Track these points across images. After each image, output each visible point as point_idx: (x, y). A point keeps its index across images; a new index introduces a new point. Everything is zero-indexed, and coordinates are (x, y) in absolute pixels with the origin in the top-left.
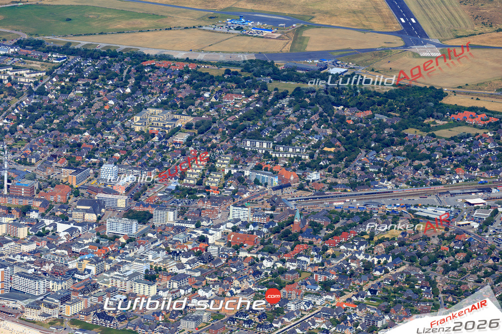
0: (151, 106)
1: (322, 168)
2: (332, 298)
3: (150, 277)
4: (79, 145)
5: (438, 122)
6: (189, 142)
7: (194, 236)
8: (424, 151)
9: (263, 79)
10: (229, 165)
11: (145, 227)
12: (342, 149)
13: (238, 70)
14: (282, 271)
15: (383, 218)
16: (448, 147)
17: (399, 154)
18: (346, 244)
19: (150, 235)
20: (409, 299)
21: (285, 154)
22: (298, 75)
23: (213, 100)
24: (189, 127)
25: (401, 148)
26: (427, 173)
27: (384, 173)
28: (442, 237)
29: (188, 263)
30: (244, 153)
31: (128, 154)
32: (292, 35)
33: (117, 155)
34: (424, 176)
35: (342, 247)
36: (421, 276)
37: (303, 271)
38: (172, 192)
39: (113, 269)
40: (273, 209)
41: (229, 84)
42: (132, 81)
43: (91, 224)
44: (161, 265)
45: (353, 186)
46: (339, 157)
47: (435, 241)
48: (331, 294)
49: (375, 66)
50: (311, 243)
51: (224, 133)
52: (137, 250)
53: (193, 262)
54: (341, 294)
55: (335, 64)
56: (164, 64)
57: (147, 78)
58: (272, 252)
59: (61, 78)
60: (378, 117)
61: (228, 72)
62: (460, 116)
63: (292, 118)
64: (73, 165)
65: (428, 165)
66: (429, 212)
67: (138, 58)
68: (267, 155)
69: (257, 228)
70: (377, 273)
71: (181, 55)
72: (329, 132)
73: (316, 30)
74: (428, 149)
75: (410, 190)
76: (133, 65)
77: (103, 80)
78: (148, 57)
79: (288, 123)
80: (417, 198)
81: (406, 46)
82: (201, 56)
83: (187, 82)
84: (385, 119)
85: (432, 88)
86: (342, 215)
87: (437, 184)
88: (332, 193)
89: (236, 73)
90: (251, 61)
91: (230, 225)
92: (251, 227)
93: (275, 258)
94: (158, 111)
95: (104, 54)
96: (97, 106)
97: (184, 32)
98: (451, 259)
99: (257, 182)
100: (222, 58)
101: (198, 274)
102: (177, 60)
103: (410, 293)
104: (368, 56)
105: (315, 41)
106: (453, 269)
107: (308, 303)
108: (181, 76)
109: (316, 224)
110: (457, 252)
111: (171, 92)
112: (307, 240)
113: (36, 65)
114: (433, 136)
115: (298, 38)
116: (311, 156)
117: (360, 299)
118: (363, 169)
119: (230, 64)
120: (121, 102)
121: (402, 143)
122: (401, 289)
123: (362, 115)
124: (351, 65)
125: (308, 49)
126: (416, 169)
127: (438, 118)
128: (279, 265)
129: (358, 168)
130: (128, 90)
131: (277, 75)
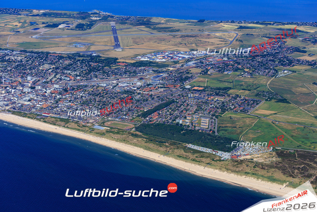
0: (46, 64)
1: (81, 76)
2: (71, 103)
3: (29, 101)
4: (25, 73)
5: (114, 65)
6: (52, 71)
7: (44, 91)
8: (107, 72)
9: (76, 57)
10: (59, 76)
11: (33, 90)
12: (88, 72)
13: (71, 55)
14: (61, 98)
15: (91, 86)
16: (113, 71)
17: (101, 72)
18: (79, 92)
19: (33, 92)
20: (88, 103)
21: (73, 73)
22: (85, 56)
23: (62, 62)
24: (53, 68)
25: (102, 71)
26: (106, 76)
27: (95, 77)
28: (102, 90)
29: (39, 97)
30: (64, 73)
31: (36, 75)
32: (87, 47)
33: (34, 75)
34: (105, 77)
35: (78, 93)
36: (93, 98)
37: (66, 98)
38: (43, 82)
39: (21, 99)
40: (65, 85)
41: (67, 58)
42: (44, 59)
43: (20, 90)
44: (33, 98)
45: (87, 80)
46: (86, 74)
47: (100, 91)
48: (70, 102)
49: (104, 54)
50: (71, 92)
51: (61, 69)
52: (28, 95)
53: (41, 97)
54: (73, 102)
55: (95, 53)
56: (53, 54)
57: (48, 58)
58: (60, 94)
59: (27, 58)
60: (100, 64)
61: (68, 56)
62: (119, 64)
63: (79, 65)
64: (22, 77)
65: (106, 75)
66: (102, 85)
67: (48, 53)
68: (69, 74)
69: (60, 89)
70: (84, 98)
71: (59, 52)
72: (86, 68)
73: (94, 46)
74: (108, 71)
75: (100, 80)
76: (46, 55)
77: (37, 58)
78: (50, 53)
79: (78, 66)
80: (100, 82)
81: (114, 49)
82: (63, 53)
83: (58, 58)
84: (101, 65)
85: (115, 58)
86: (81, 86)
87: (107, 79)
88: (81, 81)
89: (70, 56)
90: (74, 53)
91: (53, 89)
92: (58, 89)
93: (60, 95)
94: (47, 65)
95: (40, 53)
96: (33, 64)
97: (62, 47)
98: (102, 94)
99: (64, 79)
100: (68, 53)
101: (41, 99)
102: (57, 53)
103: (89, 102)
104: (104, 51)
105: (93, 48)
106: (101, 97)
107: (64, 105)
108: (56, 57)
109: (74, 88)
110: (104, 93)
111: (53, 61)
112: (70, 91)
113: (23, 56)
114: (111, 68)
115: (89, 48)
116: (80, 74)
117: (77, 103)
118: (91, 76)
119: (70, 54)
120: (39, 63)
121: (102, 70)
122: (88, 101)
123: (96, 64)
124: (99, 53)
125: (90, 50)
126: (103, 76)
127: (114, 64)
128: (61, 97)
129: (90, 76)
130: (42, 61)
131: (80, 56)
